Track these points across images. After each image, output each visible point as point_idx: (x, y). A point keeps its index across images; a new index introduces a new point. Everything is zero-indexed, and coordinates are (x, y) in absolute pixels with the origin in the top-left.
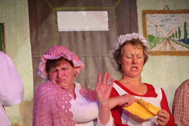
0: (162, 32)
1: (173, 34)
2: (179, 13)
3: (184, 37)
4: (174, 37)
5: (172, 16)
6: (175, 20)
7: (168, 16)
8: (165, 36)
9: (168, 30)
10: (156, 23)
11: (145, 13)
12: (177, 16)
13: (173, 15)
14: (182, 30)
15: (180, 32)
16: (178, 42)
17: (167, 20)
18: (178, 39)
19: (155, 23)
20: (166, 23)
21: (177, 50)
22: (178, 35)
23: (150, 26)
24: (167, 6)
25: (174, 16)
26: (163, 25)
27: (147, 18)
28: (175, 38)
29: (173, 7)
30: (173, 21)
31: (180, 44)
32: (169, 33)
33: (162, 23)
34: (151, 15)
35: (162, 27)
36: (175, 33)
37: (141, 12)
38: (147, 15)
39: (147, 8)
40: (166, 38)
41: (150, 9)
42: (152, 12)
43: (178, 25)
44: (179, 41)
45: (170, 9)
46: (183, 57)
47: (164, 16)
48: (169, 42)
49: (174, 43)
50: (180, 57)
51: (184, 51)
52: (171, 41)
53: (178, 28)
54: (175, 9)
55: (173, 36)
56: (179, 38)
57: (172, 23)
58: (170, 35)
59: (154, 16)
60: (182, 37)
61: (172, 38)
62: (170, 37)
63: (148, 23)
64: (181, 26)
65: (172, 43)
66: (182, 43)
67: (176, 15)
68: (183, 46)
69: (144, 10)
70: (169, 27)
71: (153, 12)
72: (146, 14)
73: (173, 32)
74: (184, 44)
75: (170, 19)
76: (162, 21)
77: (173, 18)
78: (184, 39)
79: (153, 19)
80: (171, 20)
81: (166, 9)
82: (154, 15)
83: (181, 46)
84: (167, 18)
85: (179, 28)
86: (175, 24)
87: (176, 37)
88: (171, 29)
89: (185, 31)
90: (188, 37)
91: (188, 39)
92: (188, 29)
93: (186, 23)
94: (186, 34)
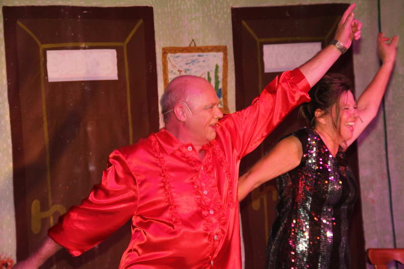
2: (209, 51)
3: (216, 87)
5: (199, 56)
6: (204, 61)
7: (195, 55)
10: (180, 66)
11: (165, 52)
12: (207, 55)
13: (201, 54)
14: (212, 76)
15: (209, 79)
17: (194, 61)
19: (178, 67)
20: (192, 67)
23: (172, 72)
24: (193, 40)
25: (203, 56)
26: (188, 70)
27: (168, 60)
29: (201, 43)
30: (201, 63)
33: (188, 67)
34: (173, 54)
35: (188, 72)
37: (161, 51)
38: (169, 55)
39: (168, 45)
41: (172, 46)
43: (207, 70)
45: (197, 46)
47: (190, 56)
53: (207, 73)
54: (203, 45)
57: (200, 66)
59: (177, 57)
63: (169, 67)
64: (212, 71)
67: (205, 54)
69: (165, 48)
70: (196, 72)
71: (176, 50)
72: (167, 53)
75: (197, 60)
76: (187, 64)
77: (201, 59)
79: (175, 61)
80: (199, 62)
81: (193, 45)
84: (194, 58)
85: (209, 74)
86: (204, 67)
89: (217, 77)
90: (220, 86)
91: (220, 90)
92: (220, 75)
93: (217, 67)
94: (217, 83)
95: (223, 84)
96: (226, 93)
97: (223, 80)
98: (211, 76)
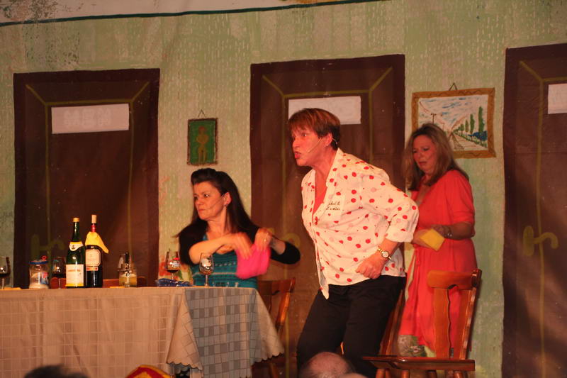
0: (444, 124)
1: (462, 125)
2: (471, 94)
3: (479, 130)
4: (462, 130)
5: (461, 99)
6: (466, 104)
7: (456, 99)
8: (448, 130)
9: (454, 120)
10: (435, 110)
11: (416, 97)
12: (469, 98)
13: (463, 97)
14: (476, 118)
15: (472, 122)
16: (469, 138)
17: (454, 104)
18: (469, 133)
19: (431, 111)
20: (451, 110)
21: (466, 149)
22: (470, 128)
23: (423, 115)
24: (454, 84)
25: (465, 99)
26: (446, 113)
27: (419, 105)
28: (464, 132)
29: (463, 85)
30: (463, 106)
31: (472, 141)
32: (455, 125)
33: (445, 110)
34: (426, 99)
35: (445, 116)
36: (464, 124)
37: (411, 95)
38: (421, 99)
39: (421, 90)
40: (448, 132)
41: (426, 90)
42: (429, 95)
43: (470, 113)
44: (471, 136)
45: (459, 89)
46: (475, 159)
47: (449, 100)
48: (454, 137)
49: (462, 139)
50: (471, 160)
51: (478, 151)
52: (457, 137)
53: (469, 116)
54: (465, 88)
55: (461, 128)
56: (471, 132)
57: (462, 109)
58: (457, 127)
59: (432, 101)
60: (476, 130)
61: (460, 132)
62: (457, 130)
63: (420, 110)
64: (475, 114)
65: (458, 140)
66: (475, 139)
67: (467, 97)
68: (476, 143)
69: (416, 92)
70: (456, 115)
71: (431, 95)
72: (418, 98)
73: (461, 123)
74: (478, 140)
75: (458, 103)
76: (445, 107)
77: (463, 102)
78: (479, 133)
79: (429, 105)
80: (460, 105)
81: (453, 89)
82: (431, 99)
83: (473, 143)
84: (454, 102)
85: (472, 116)
86: (466, 110)
87: (467, 131)
88: (458, 119)
89: (481, 120)
90: (485, 129)
91: (485, 132)
92: (485, 117)
93: (481, 109)
94: (481, 125)
95: (488, 126)
96: (492, 136)
97: (488, 122)
98: (474, 118)
